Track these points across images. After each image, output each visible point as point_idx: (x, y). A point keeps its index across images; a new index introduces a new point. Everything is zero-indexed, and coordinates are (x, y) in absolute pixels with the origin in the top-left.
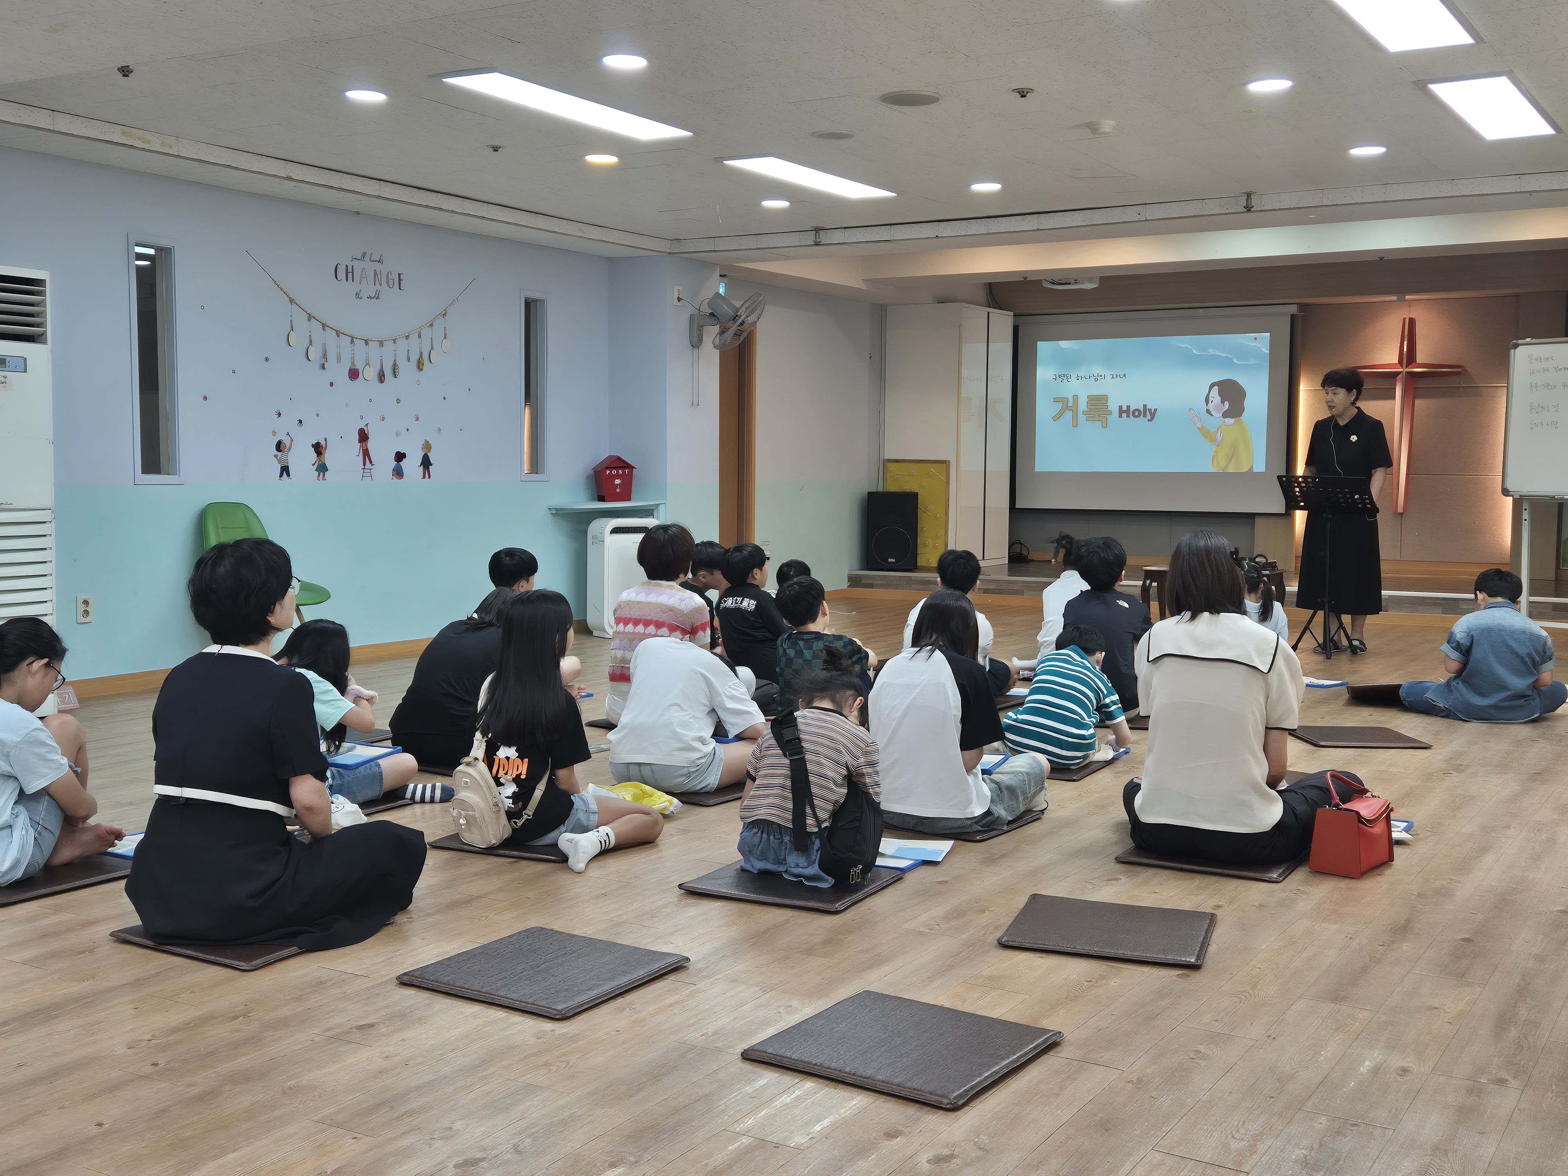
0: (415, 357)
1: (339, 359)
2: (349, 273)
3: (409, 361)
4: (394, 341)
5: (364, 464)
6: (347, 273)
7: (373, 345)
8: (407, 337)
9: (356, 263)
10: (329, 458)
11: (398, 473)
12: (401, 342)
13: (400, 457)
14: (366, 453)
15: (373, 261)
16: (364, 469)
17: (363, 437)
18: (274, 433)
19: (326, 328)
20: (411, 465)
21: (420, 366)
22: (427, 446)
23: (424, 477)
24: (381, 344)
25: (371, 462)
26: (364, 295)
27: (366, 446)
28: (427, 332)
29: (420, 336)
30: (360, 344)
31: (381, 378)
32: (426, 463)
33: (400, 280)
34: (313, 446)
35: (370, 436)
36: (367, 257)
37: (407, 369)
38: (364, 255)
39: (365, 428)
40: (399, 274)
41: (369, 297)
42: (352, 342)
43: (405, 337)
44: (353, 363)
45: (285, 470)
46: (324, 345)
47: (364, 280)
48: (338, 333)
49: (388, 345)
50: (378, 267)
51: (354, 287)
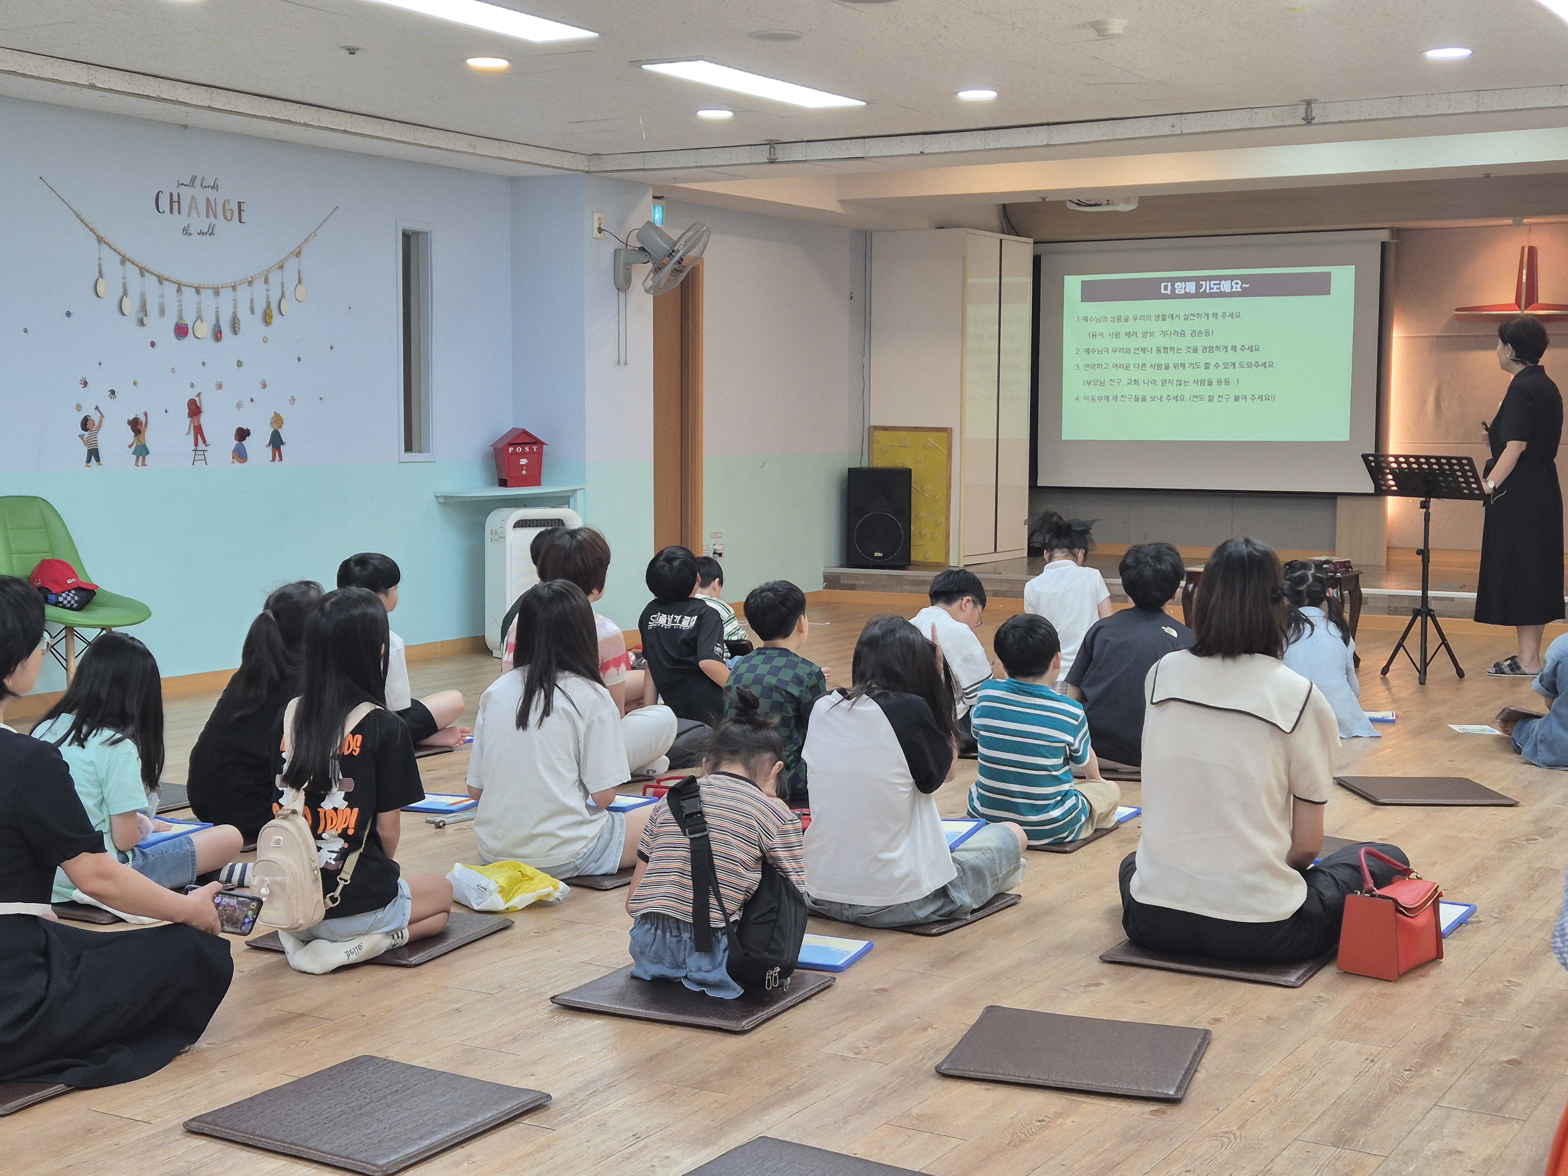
0: (260, 307)
1: (162, 312)
2: (175, 202)
3: (253, 312)
4: (234, 288)
5: (196, 444)
6: (172, 202)
7: (207, 295)
8: (250, 283)
9: (183, 190)
10: (150, 437)
11: (240, 455)
12: (243, 290)
13: (242, 434)
14: (198, 431)
15: (205, 187)
16: (195, 450)
17: (195, 410)
18: (79, 407)
19: (146, 274)
20: (258, 444)
21: (267, 319)
22: (277, 420)
23: (274, 459)
24: (217, 292)
25: (204, 441)
26: (194, 230)
27: (198, 421)
28: (275, 277)
29: (266, 281)
30: (189, 292)
31: (217, 335)
32: (276, 442)
33: (240, 211)
34: (129, 422)
35: (204, 409)
36: (198, 183)
37: (250, 323)
38: (194, 179)
39: (197, 399)
40: (239, 203)
41: (201, 233)
42: (179, 290)
43: (247, 284)
44: (180, 317)
45: (93, 454)
46: (143, 294)
47: (194, 212)
48: (161, 279)
49: (226, 294)
50: (211, 194)
51: (181, 221)
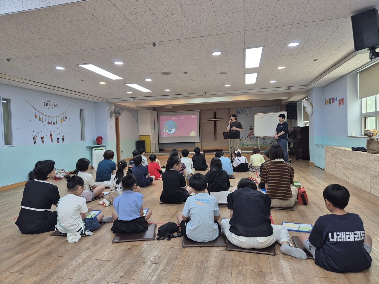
0: (60, 120)
1: (46, 120)
2: (47, 104)
5: (51, 140)
7: (52, 118)
9: (48, 102)
10: (44, 140)
11: (58, 142)
12: (58, 117)
13: (58, 139)
14: (52, 138)
17: (51, 135)
19: (43, 115)
22: (63, 136)
23: (63, 142)
26: (50, 108)
28: (62, 115)
30: (49, 117)
31: (54, 124)
32: (63, 140)
33: (57, 106)
34: (41, 137)
37: (59, 122)
38: (50, 101)
45: (35, 142)
46: (42, 118)
47: (50, 106)
49: (55, 118)
50: (52, 103)
51: (48, 107)
